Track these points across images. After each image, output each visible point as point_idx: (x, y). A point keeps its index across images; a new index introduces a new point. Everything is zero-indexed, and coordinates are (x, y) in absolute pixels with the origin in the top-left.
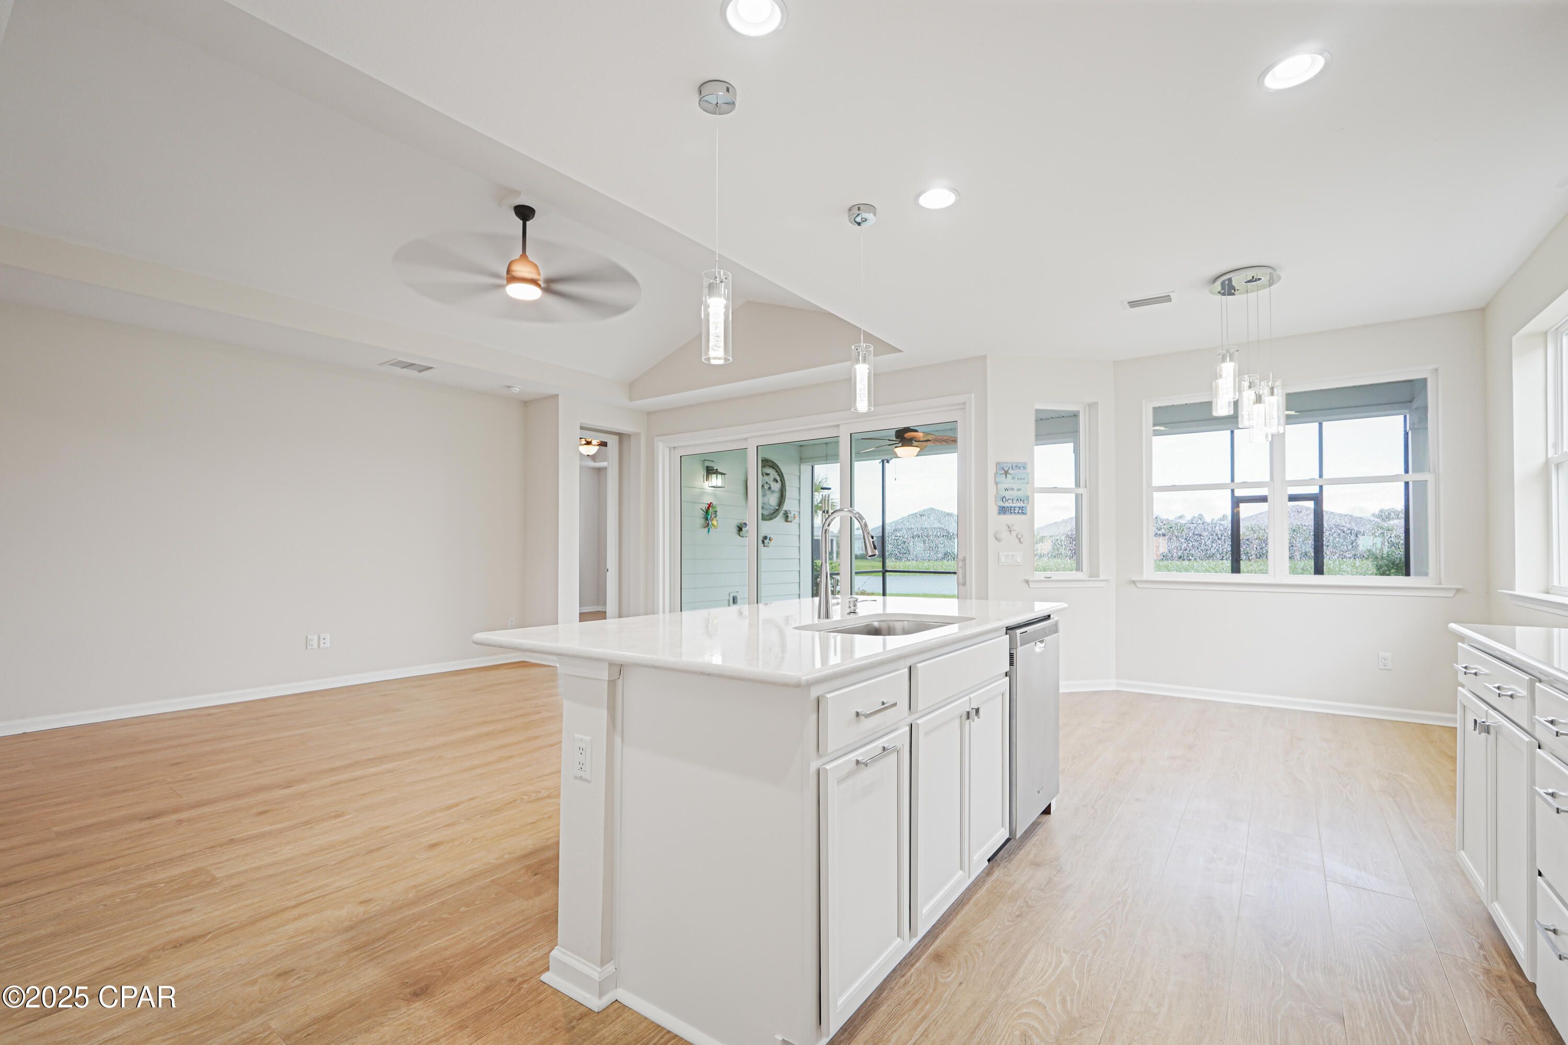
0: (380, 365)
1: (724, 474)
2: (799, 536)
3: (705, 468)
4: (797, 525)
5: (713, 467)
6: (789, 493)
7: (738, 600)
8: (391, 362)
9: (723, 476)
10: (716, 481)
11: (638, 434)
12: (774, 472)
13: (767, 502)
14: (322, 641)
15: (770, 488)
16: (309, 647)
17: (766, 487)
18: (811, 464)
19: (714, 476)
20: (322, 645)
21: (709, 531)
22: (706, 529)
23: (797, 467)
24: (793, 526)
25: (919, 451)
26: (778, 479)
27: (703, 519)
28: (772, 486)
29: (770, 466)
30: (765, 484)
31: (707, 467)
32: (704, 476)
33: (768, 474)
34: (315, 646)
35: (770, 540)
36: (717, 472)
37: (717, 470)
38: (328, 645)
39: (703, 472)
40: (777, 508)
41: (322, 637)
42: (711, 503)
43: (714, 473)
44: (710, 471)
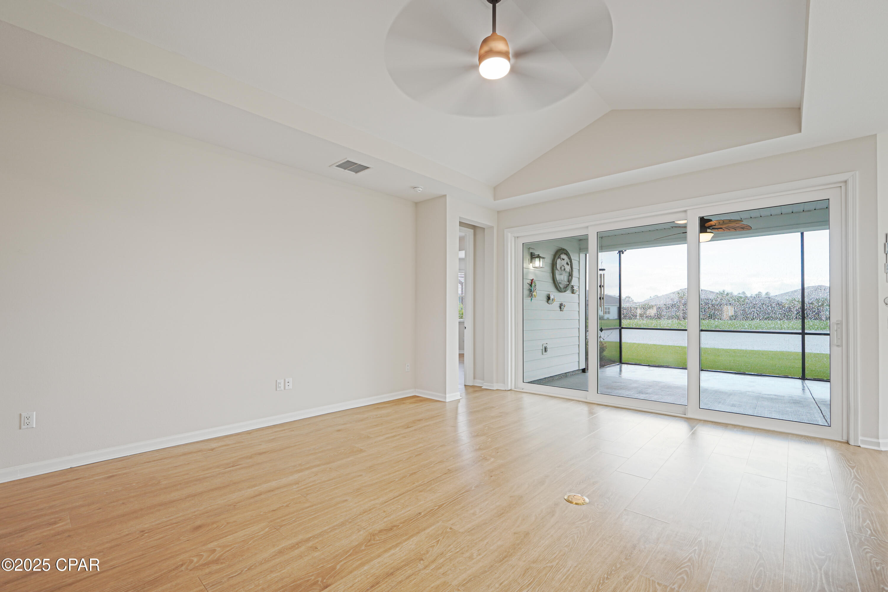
0: (329, 166)
1: (544, 258)
2: (579, 303)
3: (530, 254)
4: (578, 295)
5: (535, 253)
6: (575, 273)
7: (548, 349)
8: (337, 164)
9: (543, 259)
10: (537, 263)
11: (492, 227)
12: (567, 258)
13: (563, 279)
14: (287, 384)
15: (565, 269)
16: (278, 389)
17: (563, 268)
18: (585, 252)
19: (537, 260)
20: (287, 387)
21: (531, 300)
22: (530, 298)
23: (577, 255)
24: (575, 296)
25: (713, 237)
26: (569, 263)
27: (528, 291)
28: (566, 268)
29: (565, 254)
30: (562, 266)
31: (531, 253)
32: (529, 259)
33: (563, 259)
34: (282, 388)
35: (564, 306)
36: (539, 257)
37: (539, 255)
38: (291, 387)
39: (528, 256)
40: (568, 283)
41: (287, 381)
42: (533, 279)
43: (537, 257)
44: (534, 256)
